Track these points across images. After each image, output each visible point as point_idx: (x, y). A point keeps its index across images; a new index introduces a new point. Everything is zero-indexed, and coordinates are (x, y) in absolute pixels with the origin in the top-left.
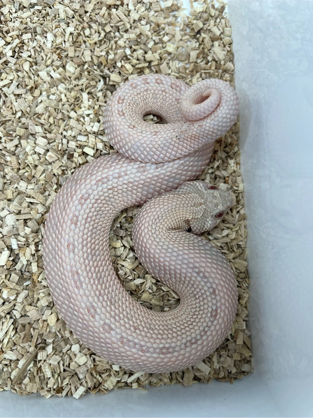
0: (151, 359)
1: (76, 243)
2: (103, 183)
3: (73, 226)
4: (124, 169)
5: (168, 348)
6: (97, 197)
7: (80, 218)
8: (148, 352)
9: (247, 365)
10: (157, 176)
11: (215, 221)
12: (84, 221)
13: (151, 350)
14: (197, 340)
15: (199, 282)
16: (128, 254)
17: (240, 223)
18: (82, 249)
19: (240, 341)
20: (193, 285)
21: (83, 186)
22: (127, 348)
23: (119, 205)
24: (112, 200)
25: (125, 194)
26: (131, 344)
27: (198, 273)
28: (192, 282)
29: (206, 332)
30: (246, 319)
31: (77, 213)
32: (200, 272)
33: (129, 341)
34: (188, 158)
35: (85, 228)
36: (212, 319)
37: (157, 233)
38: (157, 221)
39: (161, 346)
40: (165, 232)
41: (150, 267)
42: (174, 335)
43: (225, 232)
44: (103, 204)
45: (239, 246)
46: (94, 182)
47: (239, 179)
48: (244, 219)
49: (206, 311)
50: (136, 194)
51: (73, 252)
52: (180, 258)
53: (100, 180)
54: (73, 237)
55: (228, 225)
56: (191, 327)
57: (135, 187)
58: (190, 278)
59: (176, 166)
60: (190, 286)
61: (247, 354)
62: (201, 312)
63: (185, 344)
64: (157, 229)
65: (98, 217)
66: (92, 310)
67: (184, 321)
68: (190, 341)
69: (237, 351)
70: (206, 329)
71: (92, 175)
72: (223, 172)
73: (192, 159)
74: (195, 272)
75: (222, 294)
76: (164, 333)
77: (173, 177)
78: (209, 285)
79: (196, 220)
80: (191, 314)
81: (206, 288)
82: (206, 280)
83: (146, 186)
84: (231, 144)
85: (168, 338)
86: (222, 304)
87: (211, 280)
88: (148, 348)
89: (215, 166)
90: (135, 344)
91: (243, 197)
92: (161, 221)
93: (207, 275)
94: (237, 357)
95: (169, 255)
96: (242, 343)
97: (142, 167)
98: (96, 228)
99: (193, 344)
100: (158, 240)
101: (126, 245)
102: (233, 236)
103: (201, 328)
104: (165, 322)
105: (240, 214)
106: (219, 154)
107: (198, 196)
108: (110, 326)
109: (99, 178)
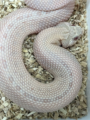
0: (39, 105)
1: (5, 47)
2: (20, 19)
3: (4, 38)
4: (30, 13)
5: (47, 100)
6: (17, 26)
7: (8, 35)
8: (38, 101)
9: (84, 111)
10: (46, 17)
11: (74, 41)
12: (10, 37)
13: (39, 100)
14: (62, 97)
15: (64, 69)
16: (31, 56)
17: (85, 44)
18: (8, 50)
19: (82, 100)
20: (61, 70)
21: (10, 20)
22: (27, 98)
23: (28, 32)
24: (24, 28)
25: (31, 26)
26: (30, 96)
27: (64, 65)
28: (61, 69)
29: (66, 93)
30: (85, 90)
31: (6, 33)
32: (65, 64)
33: (29, 95)
34: (62, 10)
35: (10, 40)
36: (69, 87)
37: (45, 44)
38: (46, 39)
39: (44, 98)
40: (49, 44)
41: (41, 62)
42: (51, 94)
43: (78, 48)
44: (20, 30)
45: (84, 55)
46: (16, 18)
47: (85, 24)
48: (87, 43)
49: (67, 83)
50: (36, 27)
51: (4, 51)
52: (56, 57)
53: (18, 18)
54: (4, 44)
55: (79, 45)
56: (59, 90)
57: (36, 23)
58: (60, 67)
59: (56, 13)
60: (60, 71)
61: (85, 106)
62: (64, 84)
63: (56, 98)
64: (45, 42)
65: (17, 36)
66: (11, 79)
67: (56, 87)
68: (58, 97)
69: (80, 105)
70: (67, 92)
71: (15, 15)
72: (78, 20)
73: (64, 10)
74: (63, 64)
75: (75, 76)
76: (46, 93)
77: (54, 19)
78: (69, 71)
79: (64, 40)
80: (59, 84)
81: (67, 72)
82: (67, 68)
83: (41, 23)
84: (82, 8)
85: (48, 95)
86: (75, 80)
87: (70, 68)
88: (38, 99)
89: (74, 18)
90: (32, 97)
91: (87, 33)
92: (47, 39)
93: (68, 66)
94: (80, 107)
95: (50, 55)
96: (83, 101)
97: (40, 13)
98: (16, 41)
99: (60, 98)
100: (45, 48)
101: (30, 52)
102: (81, 50)
103: (64, 91)
104: (46, 88)
105: (85, 41)
106: (76, 12)
107: (66, 29)
108: (19, 87)
109: (18, 17)
